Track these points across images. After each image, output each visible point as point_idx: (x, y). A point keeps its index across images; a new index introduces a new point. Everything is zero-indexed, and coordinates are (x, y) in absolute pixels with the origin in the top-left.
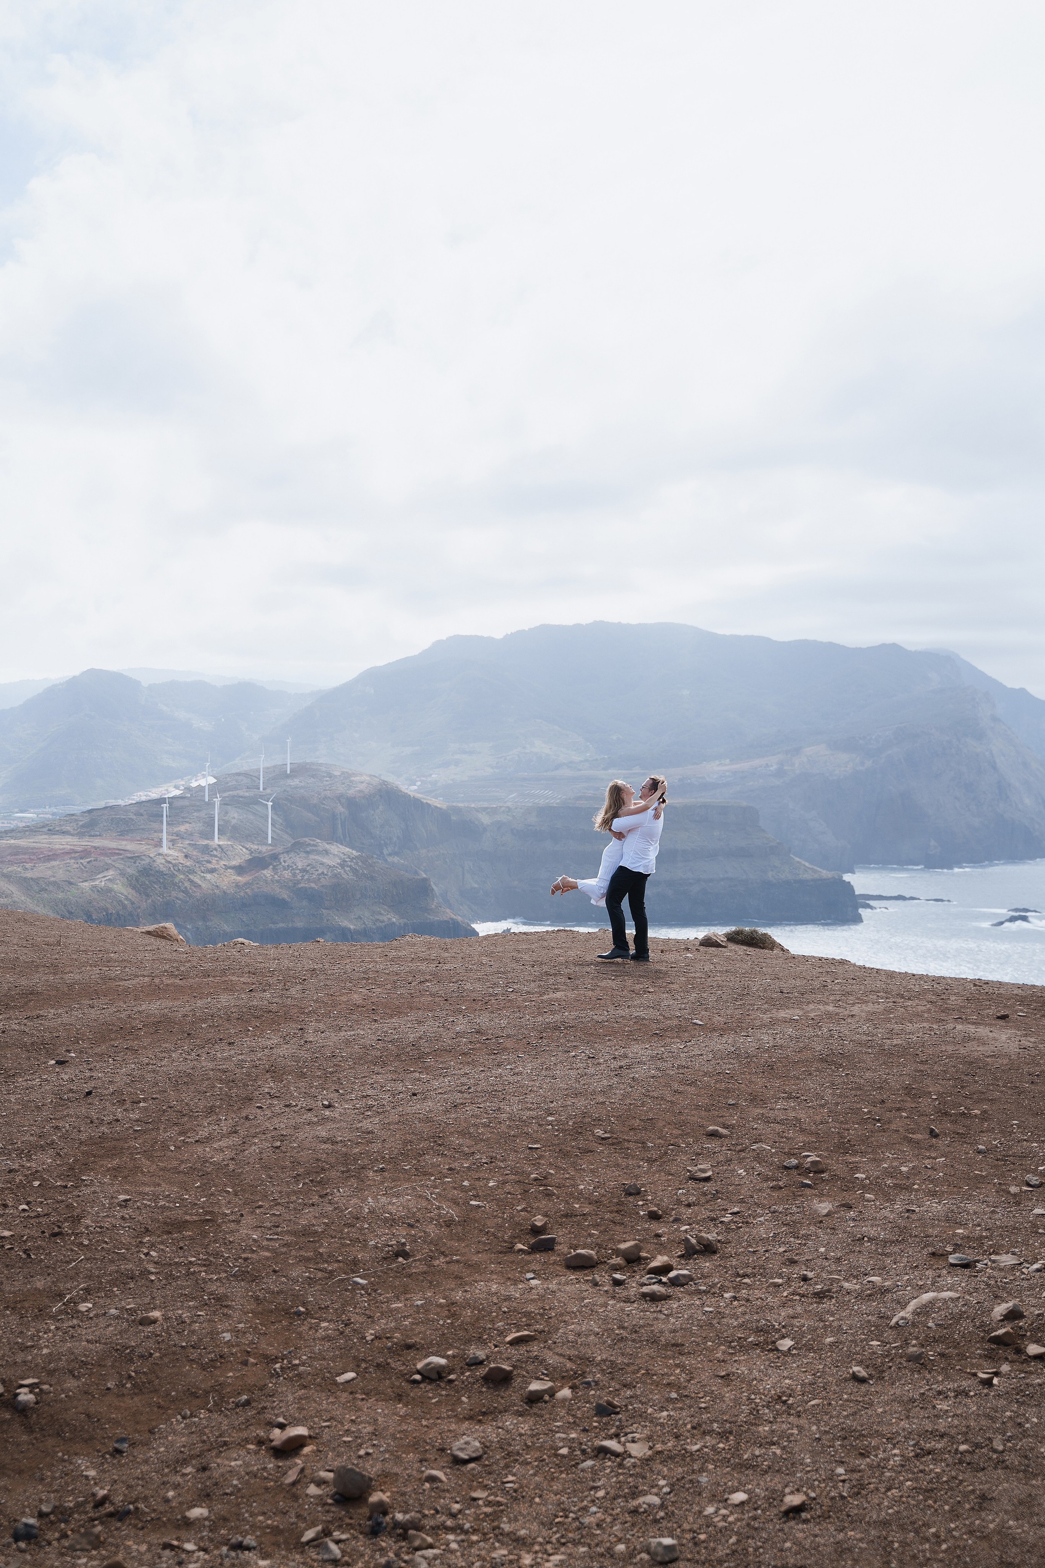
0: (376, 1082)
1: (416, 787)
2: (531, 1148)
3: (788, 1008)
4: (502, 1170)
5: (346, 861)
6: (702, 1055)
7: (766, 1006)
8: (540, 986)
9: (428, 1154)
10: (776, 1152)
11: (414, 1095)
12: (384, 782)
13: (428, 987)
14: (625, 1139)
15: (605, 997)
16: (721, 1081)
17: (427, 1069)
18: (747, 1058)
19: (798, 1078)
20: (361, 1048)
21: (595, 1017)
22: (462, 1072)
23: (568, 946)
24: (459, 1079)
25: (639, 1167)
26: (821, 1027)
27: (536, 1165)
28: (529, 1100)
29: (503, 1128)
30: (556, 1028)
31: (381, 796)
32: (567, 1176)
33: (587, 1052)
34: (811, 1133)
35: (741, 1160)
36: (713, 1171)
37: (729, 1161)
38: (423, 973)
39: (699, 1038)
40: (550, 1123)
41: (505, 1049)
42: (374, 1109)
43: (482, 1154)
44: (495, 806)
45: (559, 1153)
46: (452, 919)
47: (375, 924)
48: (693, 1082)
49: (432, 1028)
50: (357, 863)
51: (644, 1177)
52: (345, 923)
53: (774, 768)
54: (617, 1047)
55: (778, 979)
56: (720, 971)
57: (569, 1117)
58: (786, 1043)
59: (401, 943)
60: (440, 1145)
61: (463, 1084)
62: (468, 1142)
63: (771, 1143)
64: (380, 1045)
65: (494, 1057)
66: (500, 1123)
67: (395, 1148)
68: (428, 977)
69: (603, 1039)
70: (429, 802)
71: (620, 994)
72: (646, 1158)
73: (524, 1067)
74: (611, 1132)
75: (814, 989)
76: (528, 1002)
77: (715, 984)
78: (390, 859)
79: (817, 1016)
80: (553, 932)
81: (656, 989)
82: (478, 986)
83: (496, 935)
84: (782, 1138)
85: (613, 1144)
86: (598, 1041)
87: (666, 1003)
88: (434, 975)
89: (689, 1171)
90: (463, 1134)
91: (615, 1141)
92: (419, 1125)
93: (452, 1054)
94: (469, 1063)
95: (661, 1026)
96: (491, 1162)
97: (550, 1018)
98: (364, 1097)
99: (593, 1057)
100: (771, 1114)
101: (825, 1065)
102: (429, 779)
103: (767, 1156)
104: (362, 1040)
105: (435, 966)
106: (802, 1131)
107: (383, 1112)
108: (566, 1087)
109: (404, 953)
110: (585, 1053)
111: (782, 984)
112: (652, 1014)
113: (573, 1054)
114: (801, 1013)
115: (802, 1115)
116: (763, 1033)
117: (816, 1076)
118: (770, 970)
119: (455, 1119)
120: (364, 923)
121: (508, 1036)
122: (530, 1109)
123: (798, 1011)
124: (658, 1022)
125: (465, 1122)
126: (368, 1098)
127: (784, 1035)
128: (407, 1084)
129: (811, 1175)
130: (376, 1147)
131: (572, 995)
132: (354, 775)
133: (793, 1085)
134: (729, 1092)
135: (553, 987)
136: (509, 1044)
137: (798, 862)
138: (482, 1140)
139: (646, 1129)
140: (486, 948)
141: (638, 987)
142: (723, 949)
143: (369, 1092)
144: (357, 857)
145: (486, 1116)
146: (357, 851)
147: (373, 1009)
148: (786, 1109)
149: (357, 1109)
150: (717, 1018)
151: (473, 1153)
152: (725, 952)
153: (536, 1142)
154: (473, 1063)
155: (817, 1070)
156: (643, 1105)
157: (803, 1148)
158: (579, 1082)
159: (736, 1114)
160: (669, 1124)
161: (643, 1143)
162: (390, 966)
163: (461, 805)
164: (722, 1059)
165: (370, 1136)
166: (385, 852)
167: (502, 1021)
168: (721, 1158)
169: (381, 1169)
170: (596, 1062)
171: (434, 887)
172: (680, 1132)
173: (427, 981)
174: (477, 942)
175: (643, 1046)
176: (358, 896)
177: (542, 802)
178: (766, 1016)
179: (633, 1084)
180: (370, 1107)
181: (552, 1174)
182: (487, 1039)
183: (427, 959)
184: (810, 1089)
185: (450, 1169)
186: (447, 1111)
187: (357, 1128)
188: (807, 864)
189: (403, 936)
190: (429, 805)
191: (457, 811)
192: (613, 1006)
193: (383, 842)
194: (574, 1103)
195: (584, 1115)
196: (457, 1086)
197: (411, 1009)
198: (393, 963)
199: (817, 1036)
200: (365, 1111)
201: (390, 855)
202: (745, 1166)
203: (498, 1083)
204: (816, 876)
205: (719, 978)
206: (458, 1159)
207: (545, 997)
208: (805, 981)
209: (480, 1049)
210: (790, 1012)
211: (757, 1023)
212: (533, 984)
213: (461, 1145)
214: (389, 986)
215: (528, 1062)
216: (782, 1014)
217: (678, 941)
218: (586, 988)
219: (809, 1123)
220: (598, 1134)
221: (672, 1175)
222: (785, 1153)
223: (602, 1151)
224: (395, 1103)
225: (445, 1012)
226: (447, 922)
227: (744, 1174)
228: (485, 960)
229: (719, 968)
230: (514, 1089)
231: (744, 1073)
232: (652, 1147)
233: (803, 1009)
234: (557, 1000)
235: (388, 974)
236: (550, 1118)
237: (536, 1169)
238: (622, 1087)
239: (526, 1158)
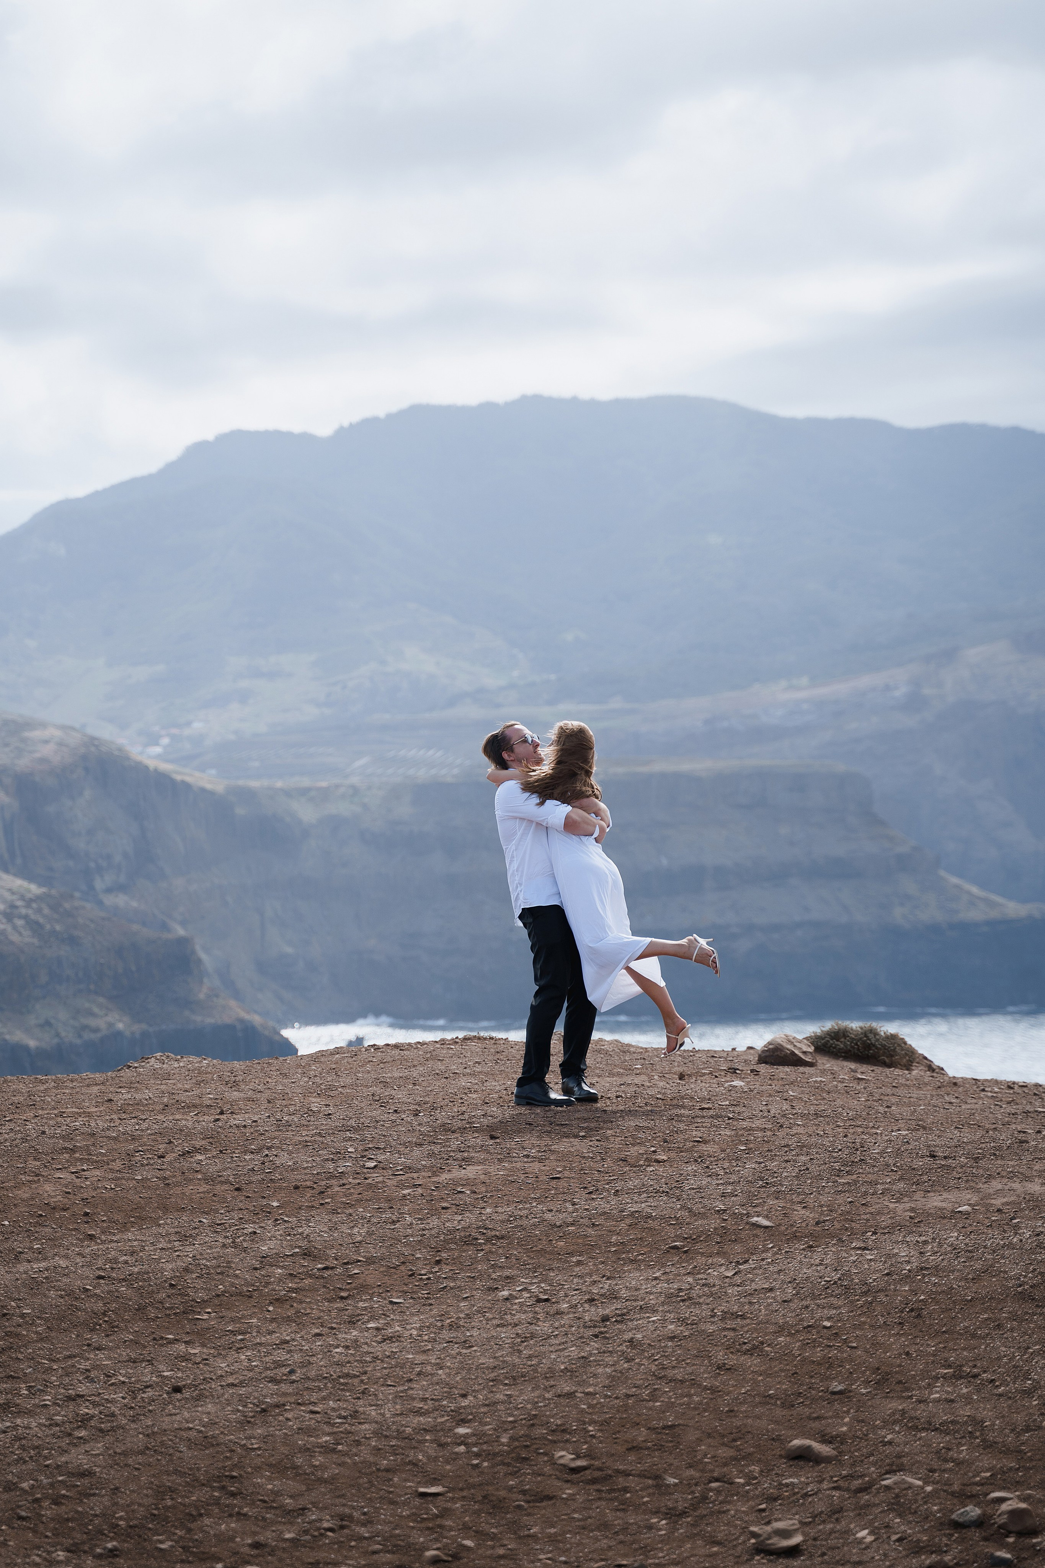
0: (96, 1367)
1: (158, 750)
2: (424, 1495)
3: (947, 1189)
4: (365, 1543)
5: (16, 907)
6: (771, 1290)
7: (901, 1185)
8: (431, 1155)
9: (209, 1515)
10: (935, 1491)
11: (177, 1390)
12: (93, 741)
13: (199, 1162)
14: (618, 1471)
15: (567, 1174)
16: (814, 1344)
17: (201, 1336)
18: (865, 1293)
19: (974, 1336)
20: (61, 1297)
21: (548, 1216)
22: (275, 1338)
23: (486, 1070)
24: (269, 1353)
25: (650, 1527)
26: (1017, 1227)
27: (435, 1529)
28: (416, 1392)
29: (365, 1454)
30: (469, 1241)
31: (86, 769)
32: (501, 1551)
33: (533, 1288)
34: (1007, 1451)
35: (862, 1510)
36: (804, 1534)
37: (836, 1512)
38: (189, 1135)
39: (764, 1255)
40: (462, 1441)
41: (364, 1288)
42: (93, 1423)
43: (321, 1509)
44: (324, 784)
45: (481, 1502)
46: (242, 1021)
47: (80, 1036)
48: (754, 1348)
49: (211, 1248)
50: (39, 911)
51: (661, 1550)
52: (18, 1036)
53: (901, 692)
54: (595, 1278)
55: (924, 1128)
56: (803, 1116)
57: (502, 1427)
58: (945, 1263)
59: (139, 1074)
60: (233, 1495)
61: (279, 1365)
62: (293, 1485)
63: (923, 1471)
64: (104, 1287)
65: (339, 1305)
66: (358, 1443)
67: (140, 1505)
68: (198, 1143)
69: (566, 1262)
70: (188, 779)
71: (598, 1166)
72: (663, 1509)
73: (404, 1323)
74: (589, 1455)
75: (999, 1148)
76: (408, 1187)
77: (793, 1142)
78: (109, 900)
79: (1007, 1204)
80: (455, 1041)
81: (673, 1155)
82: (303, 1158)
83: (337, 1051)
84: (946, 1461)
85: (594, 1481)
86: (556, 1264)
87: (693, 1182)
88: (211, 1137)
89: (754, 1535)
90: (280, 1469)
91: (597, 1474)
92: (187, 1454)
93: (253, 1301)
94: (288, 1319)
95: (685, 1231)
96: (342, 1527)
97: (455, 1221)
98: (70, 1398)
99: (547, 1300)
100: (921, 1412)
101: (1030, 1307)
102: (187, 732)
103: (916, 1501)
104: (65, 1280)
105: (212, 1118)
106: (988, 1446)
107: (113, 1429)
108: (491, 1362)
109: (148, 1094)
110: (529, 1291)
111: (933, 1139)
112: (665, 1206)
113: (505, 1293)
114: (974, 1199)
115: (986, 1413)
116: (897, 1242)
117: (1012, 1330)
118: (906, 1111)
119: (264, 1439)
120: (58, 1035)
121: (370, 1261)
122: (419, 1412)
123: (967, 1195)
124: (679, 1223)
125: (285, 1444)
126: (79, 1401)
127: (940, 1245)
128: (161, 1367)
129: (1011, 1540)
130: (97, 1505)
131: (498, 1171)
132: (29, 725)
133: (964, 1349)
134: (831, 1366)
135: (459, 1155)
136: (372, 1276)
137: (957, 886)
138: (321, 1481)
139: (660, 1448)
140: (318, 1080)
141: (634, 1151)
142: (807, 1070)
143: (82, 1389)
144: (38, 898)
145: (327, 1429)
146: (40, 885)
147: (86, 1214)
148: (952, 1401)
149: (57, 1425)
150: (800, 1213)
151: (303, 1509)
152: (811, 1076)
153: (434, 1482)
154: (298, 1320)
155: (1013, 1317)
156: (653, 1397)
157: (991, 1483)
158: (520, 1351)
159: (848, 1412)
160: (709, 1435)
161: (657, 1477)
162: (118, 1122)
163: (254, 784)
164: (814, 1297)
165: (86, 1481)
166: (99, 884)
167: (356, 1230)
168: (820, 1507)
169: (111, 1551)
170: (553, 1309)
171: (203, 956)
172: (731, 1453)
173: (197, 1150)
174: (299, 1066)
175: (650, 1274)
176: (44, 978)
177: (422, 774)
178: (901, 1206)
179: (631, 1353)
180: (84, 1421)
181: (468, 1549)
182: (326, 1268)
183: (195, 1106)
184: (999, 1359)
185: (256, 1545)
186: (246, 1422)
187: (58, 1467)
188: (975, 890)
189: (144, 1059)
190: (187, 786)
191: (247, 796)
192: (584, 1193)
193: (92, 865)
194: (510, 1396)
195: (533, 1420)
196: (267, 1369)
197: (166, 1209)
198: (124, 1116)
199: (1011, 1246)
200: (73, 1429)
201: (109, 891)
202: (871, 1522)
203: (351, 1359)
204: (994, 914)
205: (801, 1130)
206: (273, 1523)
207: (444, 1177)
208: (980, 1133)
209: (314, 1290)
210: (952, 1196)
211: (885, 1221)
212: (417, 1152)
213: (277, 1493)
214: (117, 1166)
215: (412, 1314)
216: (936, 1201)
217: (712, 1055)
218: (527, 1156)
219: (1002, 1430)
220: (562, 1461)
221: (718, 1543)
222: (953, 1494)
223: (572, 1498)
224: (138, 1411)
225: (236, 1215)
226: (231, 1027)
227: (870, 1539)
228: (316, 1104)
229: (799, 1108)
230: (386, 1371)
231: (861, 1326)
232: (676, 1485)
233: (978, 1191)
234: (468, 1182)
235: (115, 1139)
236: (462, 1430)
237: (436, 1540)
238: (609, 1360)
239: (413, 1517)
